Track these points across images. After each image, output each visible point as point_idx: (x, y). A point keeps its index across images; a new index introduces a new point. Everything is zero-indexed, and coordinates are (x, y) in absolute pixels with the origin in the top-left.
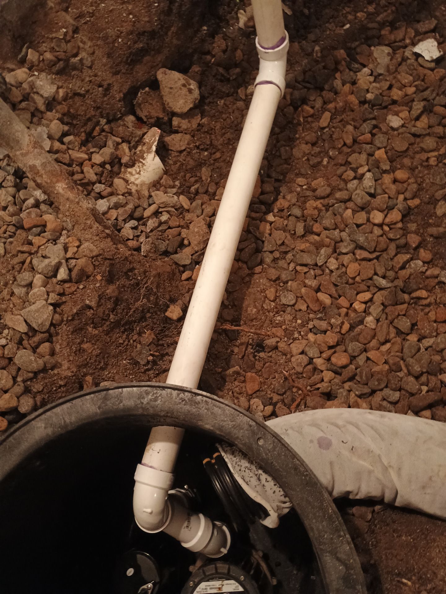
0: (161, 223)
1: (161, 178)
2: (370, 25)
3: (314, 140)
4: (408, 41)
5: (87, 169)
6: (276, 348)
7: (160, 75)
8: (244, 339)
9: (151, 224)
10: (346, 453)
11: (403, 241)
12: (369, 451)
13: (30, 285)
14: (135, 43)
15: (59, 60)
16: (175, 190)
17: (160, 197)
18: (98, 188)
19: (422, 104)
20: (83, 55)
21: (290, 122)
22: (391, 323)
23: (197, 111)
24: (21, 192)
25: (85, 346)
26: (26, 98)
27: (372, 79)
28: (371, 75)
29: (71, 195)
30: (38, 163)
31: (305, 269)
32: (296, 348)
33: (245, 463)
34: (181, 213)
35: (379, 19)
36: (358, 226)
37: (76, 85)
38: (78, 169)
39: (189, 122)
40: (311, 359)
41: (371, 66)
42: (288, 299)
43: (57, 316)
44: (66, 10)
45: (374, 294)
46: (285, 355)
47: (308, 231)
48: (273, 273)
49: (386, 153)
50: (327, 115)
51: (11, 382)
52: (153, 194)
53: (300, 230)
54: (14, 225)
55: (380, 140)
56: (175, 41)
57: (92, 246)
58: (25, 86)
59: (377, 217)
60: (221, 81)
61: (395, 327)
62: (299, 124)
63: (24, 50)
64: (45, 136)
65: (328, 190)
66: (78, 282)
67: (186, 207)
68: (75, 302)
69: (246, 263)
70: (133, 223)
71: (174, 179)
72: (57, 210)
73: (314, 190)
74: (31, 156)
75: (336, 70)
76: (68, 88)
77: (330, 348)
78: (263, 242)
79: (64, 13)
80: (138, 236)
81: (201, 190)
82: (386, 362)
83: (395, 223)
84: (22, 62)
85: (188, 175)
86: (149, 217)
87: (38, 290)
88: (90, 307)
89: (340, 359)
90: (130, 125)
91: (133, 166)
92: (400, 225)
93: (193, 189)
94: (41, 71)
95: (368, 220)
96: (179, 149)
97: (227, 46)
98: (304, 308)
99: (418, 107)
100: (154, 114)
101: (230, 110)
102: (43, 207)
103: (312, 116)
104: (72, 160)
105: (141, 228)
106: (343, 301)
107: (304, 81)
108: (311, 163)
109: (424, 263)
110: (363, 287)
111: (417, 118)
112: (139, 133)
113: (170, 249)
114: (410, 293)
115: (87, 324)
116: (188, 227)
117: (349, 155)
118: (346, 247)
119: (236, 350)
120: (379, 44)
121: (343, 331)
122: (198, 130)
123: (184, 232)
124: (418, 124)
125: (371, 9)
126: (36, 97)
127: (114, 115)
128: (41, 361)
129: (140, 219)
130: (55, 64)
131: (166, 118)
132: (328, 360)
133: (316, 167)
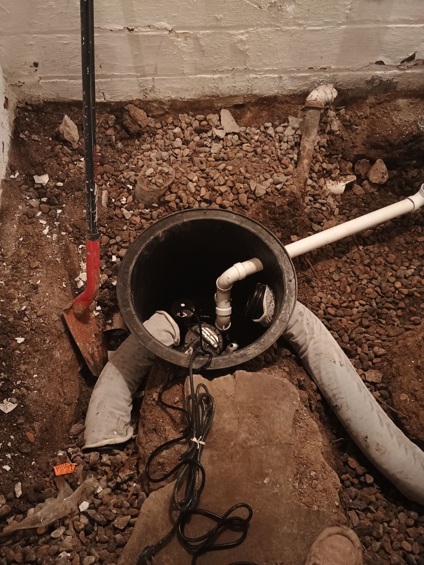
0: (320, 209)
1: (337, 195)
3: (409, 241)
5: (317, 165)
6: (313, 287)
7: (378, 161)
8: (306, 273)
9: (317, 205)
10: (305, 322)
11: (398, 301)
12: (313, 329)
13: (266, 179)
14: (382, 141)
15: (350, 121)
16: (338, 204)
17: (330, 200)
18: (314, 175)
20: (359, 128)
21: (407, 226)
22: (362, 318)
23: (378, 187)
24: (291, 150)
25: (261, 215)
26: (326, 123)
29: (306, 167)
30: (308, 147)
31: (353, 275)
32: (320, 294)
33: (271, 294)
34: (331, 214)
36: (388, 281)
37: (345, 135)
38: (314, 161)
39: (370, 188)
40: (321, 302)
42: (336, 277)
43: (264, 196)
44: (370, 108)
45: (367, 304)
46: (314, 293)
47: (369, 265)
48: (340, 265)
51: (231, 200)
52: (329, 197)
53: (367, 261)
54: (278, 158)
56: (397, 155)
57: (295, 189)
58: (329, 119)
59: (398, 285)
60: (399, 186)
61: (361, 320)
62: (410, 231)
63: (342, 107)
64: (317, 141)
65: (393, 261)
66: (280, 194)
67: (335, 213)
68: (273, 199)
69: (335, 252)
70: (312, 199)
71: (342, 201)
72: (296, 167)
73: (388, 257)
74: (309, 143)
76: (342, 133)
77: (332, 304)
78: (349, 252)
79: (369, 108)
80: (308, 205)
81: (347, 214)
82: (345, 326)
83: (402, 294)
84: (337, 110)
85: (348, 205)
86: (319, 203)
87: (268, 183)
88: (275, 205)
89: (332, 311)
90: (348, 166)
91: (333, 180)
92: (403, 296)
93: (344, 211)
94: (339, 119)
95: (394, 283)
96: (355, 193)
97: (416, 176)
98: (338, 285)
100: (361, 172)
101: (390, 200)
102: (293, 162)
103: (418, 233)
104: (316, 157)
105: (313, 203)
106: (354, 297)
108: (398, 248)
109: (396, 315)
110: (366, 299)
112: (348, 172)
113: (314, 220)
114: (380, 318)
115: (268, 209)
116: (328, 220)
117: (415, 258)
118: (375, 282)
121: (342, 305)
122: (370, 194)
123: (325, 220)
126: (329, 126)
127: (347, 158)
128: (246, 203)
129: (316, 200)
130: (347, 121)
131: (363, 177)
132: (327, 307)
133: (398, 250)
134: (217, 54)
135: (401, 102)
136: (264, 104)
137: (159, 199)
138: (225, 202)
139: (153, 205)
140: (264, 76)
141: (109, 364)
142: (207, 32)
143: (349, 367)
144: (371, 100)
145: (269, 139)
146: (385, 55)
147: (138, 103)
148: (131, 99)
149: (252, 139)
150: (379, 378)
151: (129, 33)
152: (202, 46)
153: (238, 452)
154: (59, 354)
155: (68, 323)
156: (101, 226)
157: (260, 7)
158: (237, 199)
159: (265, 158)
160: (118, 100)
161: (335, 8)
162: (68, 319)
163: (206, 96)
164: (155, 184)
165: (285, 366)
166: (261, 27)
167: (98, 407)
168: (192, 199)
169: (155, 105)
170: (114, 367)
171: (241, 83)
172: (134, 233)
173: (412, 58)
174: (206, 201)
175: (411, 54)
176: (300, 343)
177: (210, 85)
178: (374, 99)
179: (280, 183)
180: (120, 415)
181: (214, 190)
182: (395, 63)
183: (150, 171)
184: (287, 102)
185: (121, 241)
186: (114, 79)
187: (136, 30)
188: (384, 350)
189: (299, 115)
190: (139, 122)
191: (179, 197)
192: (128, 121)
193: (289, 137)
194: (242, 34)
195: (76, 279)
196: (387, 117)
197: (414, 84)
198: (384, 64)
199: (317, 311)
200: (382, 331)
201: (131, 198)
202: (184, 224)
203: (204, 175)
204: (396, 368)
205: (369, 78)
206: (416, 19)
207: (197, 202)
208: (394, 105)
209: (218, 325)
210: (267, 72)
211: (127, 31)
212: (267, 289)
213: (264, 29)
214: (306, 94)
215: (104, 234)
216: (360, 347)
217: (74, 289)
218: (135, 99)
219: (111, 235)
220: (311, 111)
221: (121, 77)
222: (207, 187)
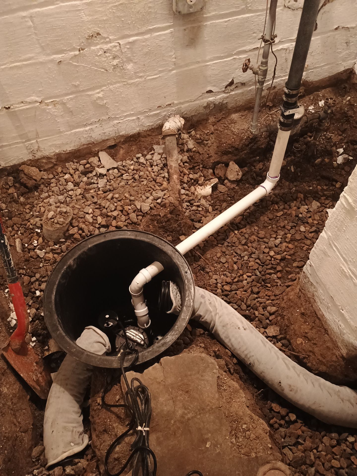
0: (197, 210)
1: (208, 196)
2: (320, 193)
3: (271, 218)
4: (328, 206)
5: (186, 177)
6: (208, 273)
7: (231, 163)
8: (199, 263)
9: (194, 208)
10: (207, 302)
11: (275, 266)
12: (215, 306)
13: (148, 198)
14: (229, 148)
15: (200, 139)
16: (210, 203)
17: (203, 202)
18: (185, 185)
19: (316, 229)
20: (209, 142)
21: (267, 207)
22: (252, 287)
23: (236, 183)
24: (162, 171)
25: (151, 226)
26: (183, 144)
27: (306, 211)
28: (307, 210)
29: (176, 181)
30: (174, 165)
31: (236, 255)
32: (215, 277)
33: (175, 287)
34: (207, 212)
35: (325, 193)
36: (264, 253)
37: (200, 150)
38: (182, 175)
39: (231, 184)
40: (217, 283)
41: (309, 206)
42: (223, 260)
43: (149, 211)
44: (213, 125)
45: (253, 275)
46: (210, 277)
47: (246, 244)
48: (224, 249)
49: (291, 236)
50: (282, 213)
51: (124, 221)
52: (201, 199)
53: (243, 242)
54: (153, 179)
55: (292, 231)
56: (243, 156)
57: (173, 199)
58: (185, 141)
59: (272, 253)
60: (252, 178)
61: (252, 289)
62: (270, 210)
63: (192, 130)
64: (180, 159)
65: (263, 236)
66: (162, 206)
67: (210, 211)
68: (157, 211)
69: (217, 241)
70: (188, 204)
71: (212, 200)
72: (169, 183)
73: (258, 234)
74: (173, 162)
75: (296, 200)
76: (197, 149)
77: (226, 282)
78: (228, 238)
80: (187, 209)
81: (219, 209)
82: (241, 297)
83: (277, 259)
84: (189, 133)
85: (218, 202)
86: (195, 206)
87: (150, 200)
88: (160, 216)
89: (227, 288)
90: (209, 173)
91: (201, 186)
92: (278, 261)
93: (216, 207)
94: (192, 139)
95: (268, 253)
96: (221, 191)
97: (262, 168)
98: (226, 266)
99: (314, 229)
100: (220, 174)
101: (248, 190)
102: (165, 179)
103: (276, 210)
104: (183, 171)
105: (190, 207)
106: (241, 272)
107: (281, 196)
108: (264, 225)
109: (277, 277)
111: (311, 233)
112: (211, 177)
113: (195, 220)
114: (265, 283)
115: (155, 220)
116: (205, 217)
117: (279, 230)
118: (254, 256)
119: (194, 265)
120: (317, 201)
121: (234, 281)
122: (232, 189)
123: (203, 218)
124: (310, 235)
125: (325, 188)
126: (185, 145)
127: (206, 166)
128: (136, 220)
129: (192, 204)
130: (198, 140)
131: (223, 178)
132: (223, 286)
133: (265, 227)
134: (83, 112)
135: (235, 116)
136: (132, 141)
137: (64, 234)
138: (120, 224)
139: (61, 240)
140: (125, 120)
141: (54, 385)
142: (71, 96)
143: (252, 329)
144: (212, 119)
145: (142, 166)
146: (212, 85)
147: (29, 162)
148: (23, 161)
149: (129, 169)
150: (277, 331)
151: (7, 111)
152: (70, 108)
153: (179, 428)
154: (6, 389)
155: (9, 360)
156: (20, 269)
157: (107, 70)
158: (129, 219)
159: (142, 181)
160: (12, 164)
161: (163, 59)
162: (8, 356)
163: (84, 145)
164: (58, 223)
165: (201, 343)
166: (112, 84)
167: (52, 426)
168: (91, 228)
169: (44, 161)
170: (58, 387)
171: (108, 129)
172: (50, 268)
173: (232, 83)
174: (103, 226)
175: (230, 81)
176: (208, 321)
177: (85, 136)
178: (213, 118)
179: (159, 198)
180: (73, 427)
181: (108, 216)
182: (221, 89)
183: (51, 214)
184: (149, 135)
185: (40, 277)
186: (4, 149)
187: (12, 107)
188: (275, 308)
189: (161, 143)
190: (34, 178)
191: (81, 229)
192: (24, 179)
193: (158, 161)
194: (99, 93)
195: (8, 320)
196: (227, 129)
197: (239, 101)
198: (213, 92)
199: (216, 291)
200: (270, 293)
201: (41, 240)
202: (90, 249)
203: (98, 206)
204: (288, 320)
205: (205, 104)
206: (226, 54)
207: (97, 229)
208: (230, 120)
209: (140, 325)
210: (126, 116)
211: (5, 109)
212: (171, 284)
213: (114, 86)
214: (161, 126)
215: (25, 275)
216: (257, 310)
217: (8, 328)
218: (26, 160)
219: (31, 274)
220: (168, 138)
221: (10, 145)
222: (101, 215)
